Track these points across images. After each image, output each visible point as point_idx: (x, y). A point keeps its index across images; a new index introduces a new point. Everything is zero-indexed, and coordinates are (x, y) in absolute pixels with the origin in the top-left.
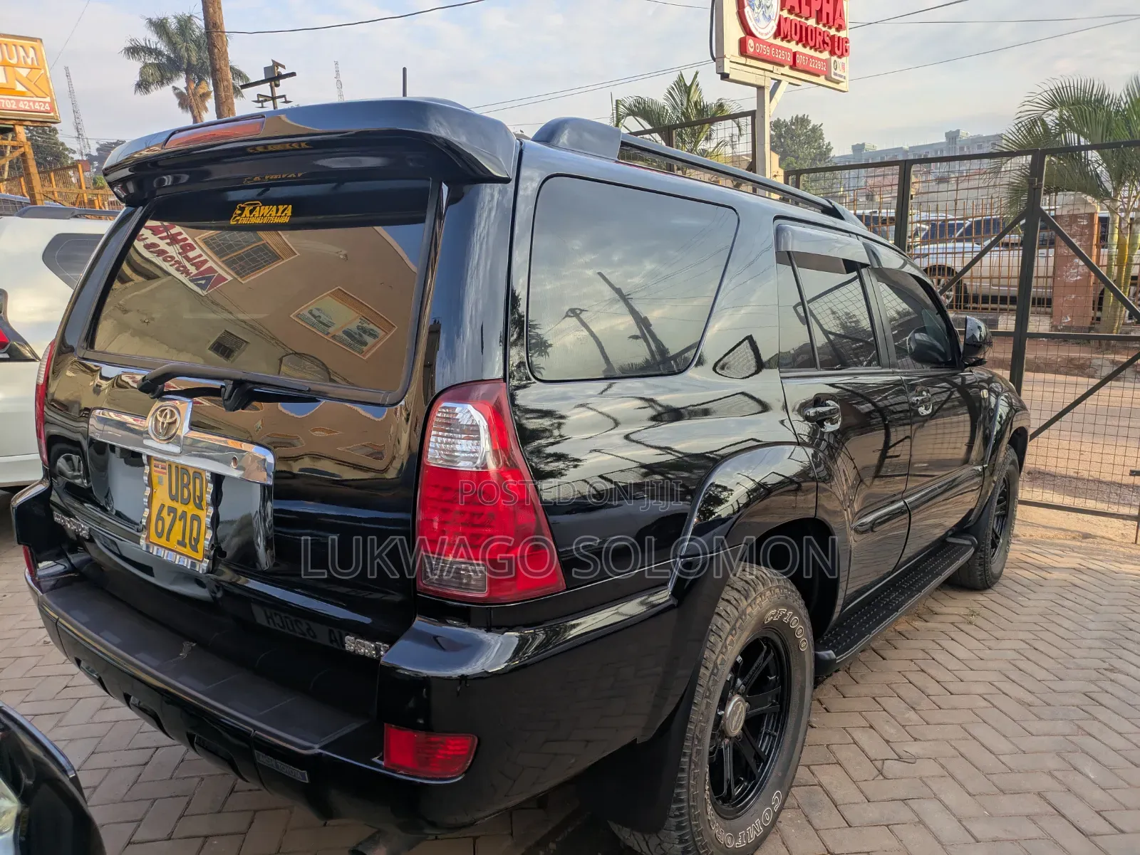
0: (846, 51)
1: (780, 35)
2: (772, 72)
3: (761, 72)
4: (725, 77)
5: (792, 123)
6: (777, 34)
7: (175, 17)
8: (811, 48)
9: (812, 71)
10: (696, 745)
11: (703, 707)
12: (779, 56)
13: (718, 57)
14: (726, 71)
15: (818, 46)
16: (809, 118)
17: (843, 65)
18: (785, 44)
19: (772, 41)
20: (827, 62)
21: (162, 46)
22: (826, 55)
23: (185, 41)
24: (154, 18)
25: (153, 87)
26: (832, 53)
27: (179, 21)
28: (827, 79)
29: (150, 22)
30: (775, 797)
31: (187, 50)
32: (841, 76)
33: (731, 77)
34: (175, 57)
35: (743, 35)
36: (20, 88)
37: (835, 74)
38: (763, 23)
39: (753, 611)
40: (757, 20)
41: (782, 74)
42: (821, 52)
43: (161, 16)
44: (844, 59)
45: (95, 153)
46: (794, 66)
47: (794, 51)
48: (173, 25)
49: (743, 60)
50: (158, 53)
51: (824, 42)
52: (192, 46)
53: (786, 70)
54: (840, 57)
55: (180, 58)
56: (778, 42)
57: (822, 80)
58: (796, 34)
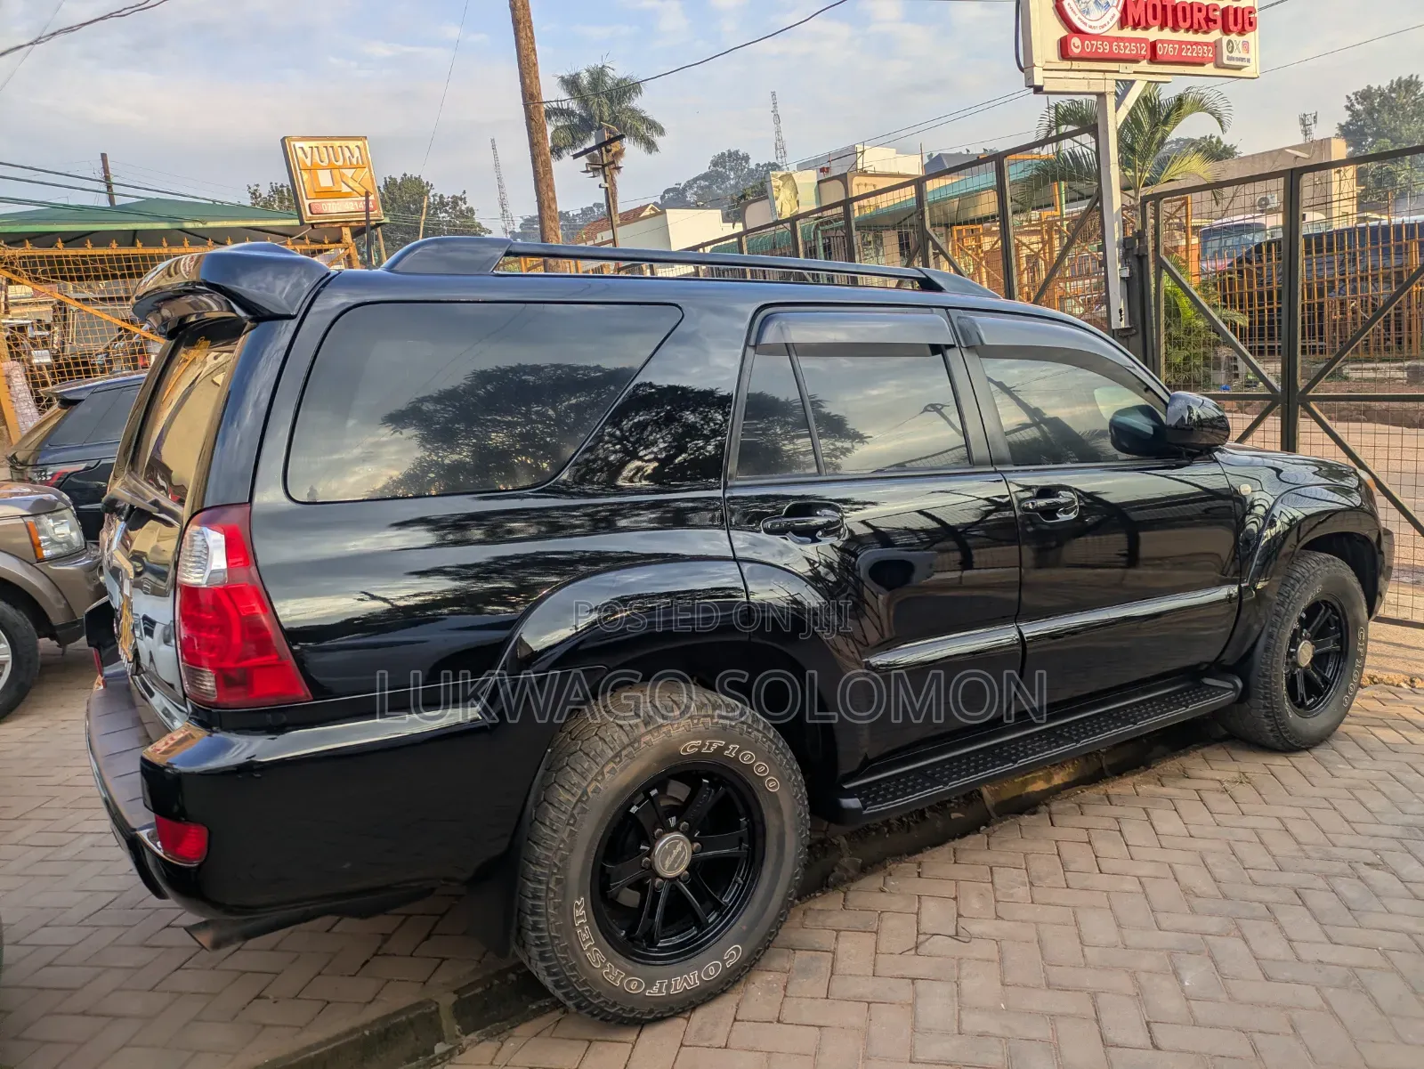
0: (1251, 24)
1: (1127, 23)
2: (1118, 72)
3: (1100, 75)
4: (1038, 90)
5: (1392, 90)
6: (1123, 23)
7: (588, 71)
8: (1187, 30)
9: (1187, 60)
10: (555, 874)
11: (565, 836)
12: (1127, 51)
13: (1026, 67)
14: (1038, 82)
15: (1196, 26)
16: (1419, 79)
17: (1246, 45)
18: (1139, 33)
19: (1116, 33)
20: (1216, 45)
21: (574, 105)
22: (1216, 35)
23: (597, 95)
24: (566, 74)
25: (564, 152)
26: (1226, 30)
27: (591, 74)
28: (1217, 66)
29: (563, 79)
30: (730, 951)
31: (599, 105)
32: (1242, 59)
33: (1045, 89)
34: (587, 115)
35: (1063, 32)
36: (345, 189)
37: (1230, 59)
38: (1096, 13)
39: (656, 739)
40: (1086, 12)
41: (1135, 72)
42: (1206, 32)
43: (573, 73)
44: (1250, 37)
45: (518, 230)
46: (1154, 58)
47: (1152, 40)
48: (585, 80)
49: (1066, 65)
50: (568, 113)
51: (1208, 19)
52: (604, 100)
53: (1144, 65)
54: (1242, 32)
55: (592, 117)
56: (1128, 32)
57: (1209, 68)
58: (1155, 18)
